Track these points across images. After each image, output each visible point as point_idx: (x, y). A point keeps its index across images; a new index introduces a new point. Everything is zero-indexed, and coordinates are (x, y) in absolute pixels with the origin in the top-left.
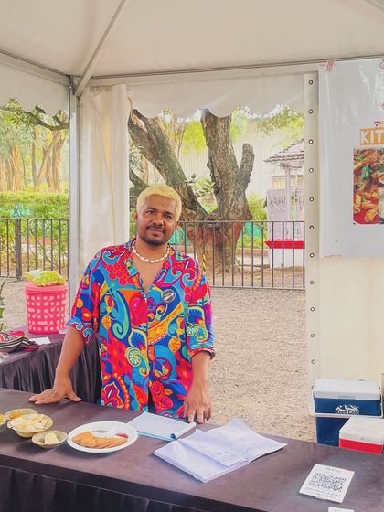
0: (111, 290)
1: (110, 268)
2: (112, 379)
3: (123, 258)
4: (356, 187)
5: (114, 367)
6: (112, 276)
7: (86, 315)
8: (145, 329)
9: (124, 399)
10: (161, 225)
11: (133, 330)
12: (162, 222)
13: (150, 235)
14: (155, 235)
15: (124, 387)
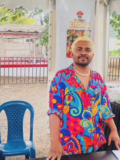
0: (71, 92)
1: (68, 81)
2: (71, 139)
3: (71, 75)
4: (68, 44)
5: (71, 132)
6: (70, 84)
7: (59, 106)
8: (90, 109)
9: (77, 148)
10: (85, 55)
11: (84, 111)
12: (85, 53)
13: (80, 61)
14: (83, 60)
15: (78, 141)
